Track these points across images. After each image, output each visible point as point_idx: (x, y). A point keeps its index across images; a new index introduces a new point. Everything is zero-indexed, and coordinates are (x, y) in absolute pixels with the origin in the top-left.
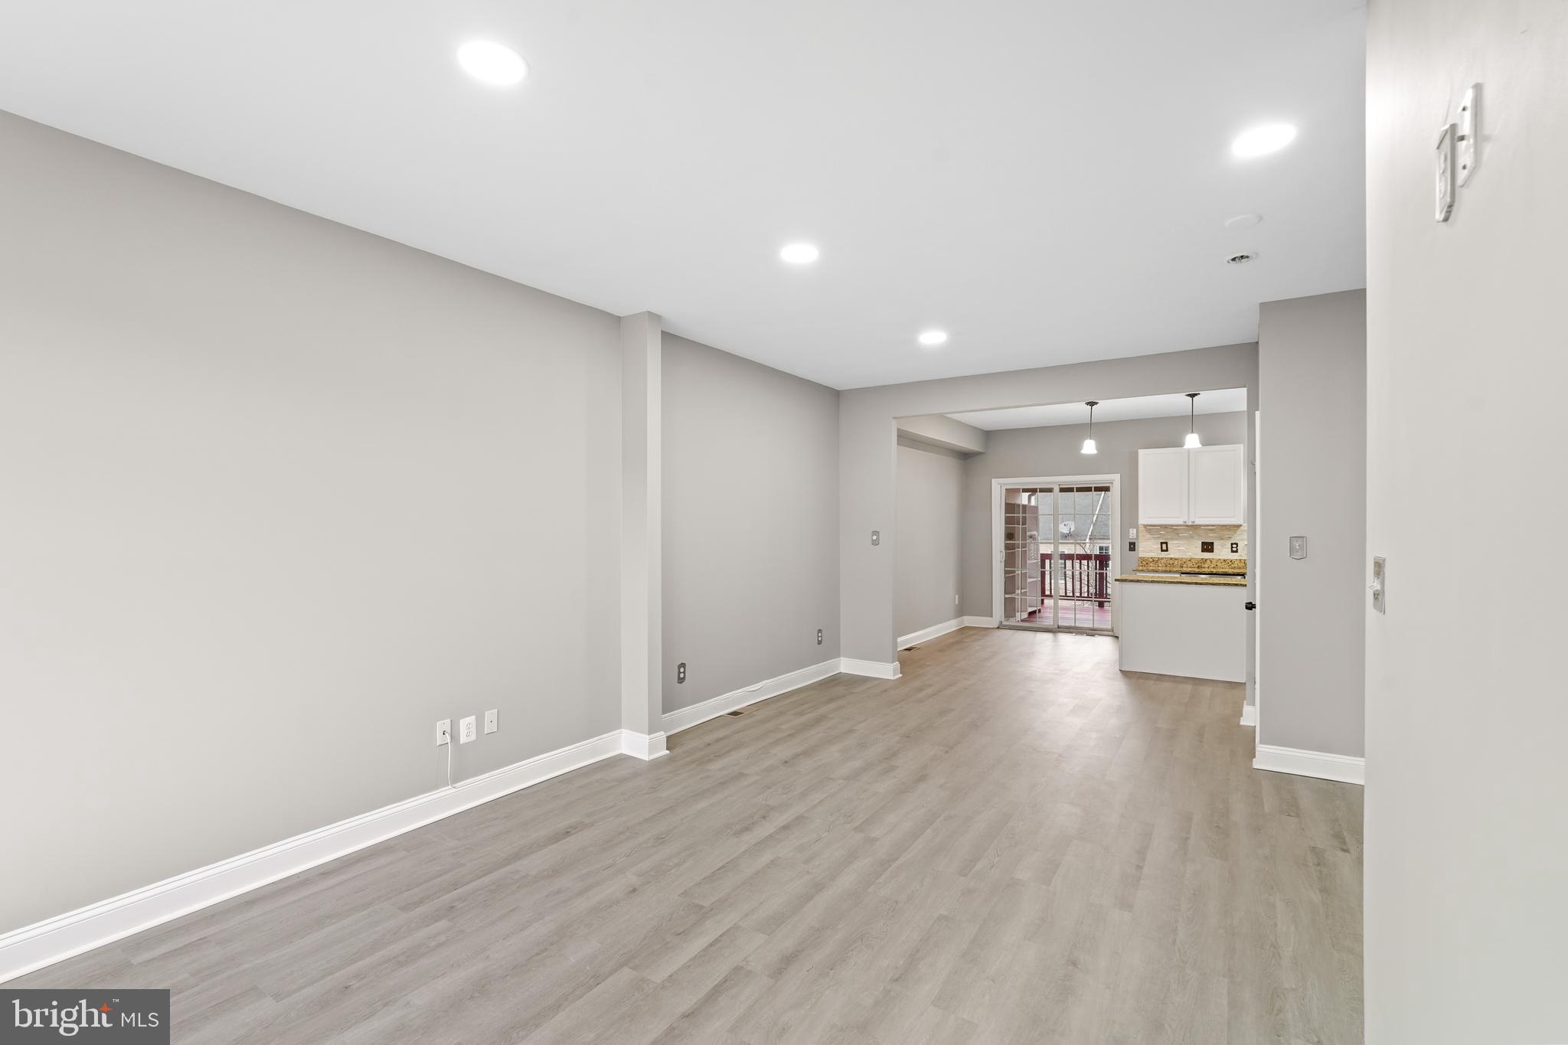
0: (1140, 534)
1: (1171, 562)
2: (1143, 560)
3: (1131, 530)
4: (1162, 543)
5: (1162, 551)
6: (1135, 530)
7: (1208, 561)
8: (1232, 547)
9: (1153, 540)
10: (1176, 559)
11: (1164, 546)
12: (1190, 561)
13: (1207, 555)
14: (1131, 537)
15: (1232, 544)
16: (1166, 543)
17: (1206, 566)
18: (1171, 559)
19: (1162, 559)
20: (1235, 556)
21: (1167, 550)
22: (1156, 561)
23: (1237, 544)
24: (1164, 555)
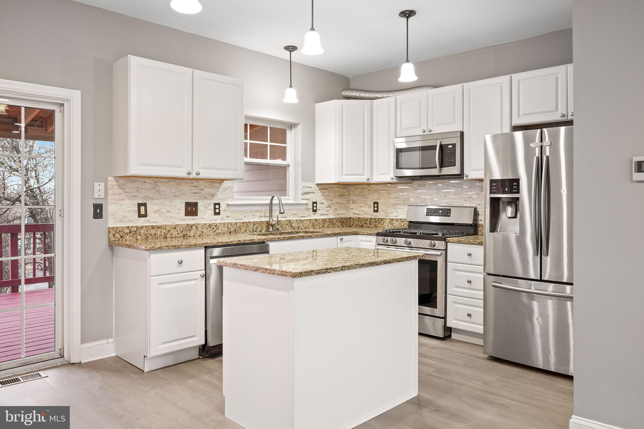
0: (110, 192)
1: (153, 232)
2: (116, 230)
3: (96, 184)
4: (139, 205)
5: (140, 216)
6: (103, 184)
7: (194, 228)
8: (215, 209)
9: (128, 201)
10: (158, 228)
11: (142, 208)
12: (174, 228)
13: (190, 220)
14: (96, 196)
15: (215, 204)
16: (145, 205)
17: (192, 234)
18: (153, 227)
19: (142, 228)
20: (218, 220)
21: (145, 215)
22: (134, 232)
23: (219, 204)
24: (142, 222)
